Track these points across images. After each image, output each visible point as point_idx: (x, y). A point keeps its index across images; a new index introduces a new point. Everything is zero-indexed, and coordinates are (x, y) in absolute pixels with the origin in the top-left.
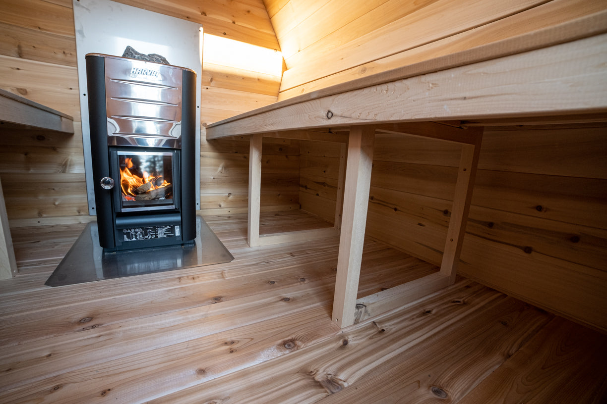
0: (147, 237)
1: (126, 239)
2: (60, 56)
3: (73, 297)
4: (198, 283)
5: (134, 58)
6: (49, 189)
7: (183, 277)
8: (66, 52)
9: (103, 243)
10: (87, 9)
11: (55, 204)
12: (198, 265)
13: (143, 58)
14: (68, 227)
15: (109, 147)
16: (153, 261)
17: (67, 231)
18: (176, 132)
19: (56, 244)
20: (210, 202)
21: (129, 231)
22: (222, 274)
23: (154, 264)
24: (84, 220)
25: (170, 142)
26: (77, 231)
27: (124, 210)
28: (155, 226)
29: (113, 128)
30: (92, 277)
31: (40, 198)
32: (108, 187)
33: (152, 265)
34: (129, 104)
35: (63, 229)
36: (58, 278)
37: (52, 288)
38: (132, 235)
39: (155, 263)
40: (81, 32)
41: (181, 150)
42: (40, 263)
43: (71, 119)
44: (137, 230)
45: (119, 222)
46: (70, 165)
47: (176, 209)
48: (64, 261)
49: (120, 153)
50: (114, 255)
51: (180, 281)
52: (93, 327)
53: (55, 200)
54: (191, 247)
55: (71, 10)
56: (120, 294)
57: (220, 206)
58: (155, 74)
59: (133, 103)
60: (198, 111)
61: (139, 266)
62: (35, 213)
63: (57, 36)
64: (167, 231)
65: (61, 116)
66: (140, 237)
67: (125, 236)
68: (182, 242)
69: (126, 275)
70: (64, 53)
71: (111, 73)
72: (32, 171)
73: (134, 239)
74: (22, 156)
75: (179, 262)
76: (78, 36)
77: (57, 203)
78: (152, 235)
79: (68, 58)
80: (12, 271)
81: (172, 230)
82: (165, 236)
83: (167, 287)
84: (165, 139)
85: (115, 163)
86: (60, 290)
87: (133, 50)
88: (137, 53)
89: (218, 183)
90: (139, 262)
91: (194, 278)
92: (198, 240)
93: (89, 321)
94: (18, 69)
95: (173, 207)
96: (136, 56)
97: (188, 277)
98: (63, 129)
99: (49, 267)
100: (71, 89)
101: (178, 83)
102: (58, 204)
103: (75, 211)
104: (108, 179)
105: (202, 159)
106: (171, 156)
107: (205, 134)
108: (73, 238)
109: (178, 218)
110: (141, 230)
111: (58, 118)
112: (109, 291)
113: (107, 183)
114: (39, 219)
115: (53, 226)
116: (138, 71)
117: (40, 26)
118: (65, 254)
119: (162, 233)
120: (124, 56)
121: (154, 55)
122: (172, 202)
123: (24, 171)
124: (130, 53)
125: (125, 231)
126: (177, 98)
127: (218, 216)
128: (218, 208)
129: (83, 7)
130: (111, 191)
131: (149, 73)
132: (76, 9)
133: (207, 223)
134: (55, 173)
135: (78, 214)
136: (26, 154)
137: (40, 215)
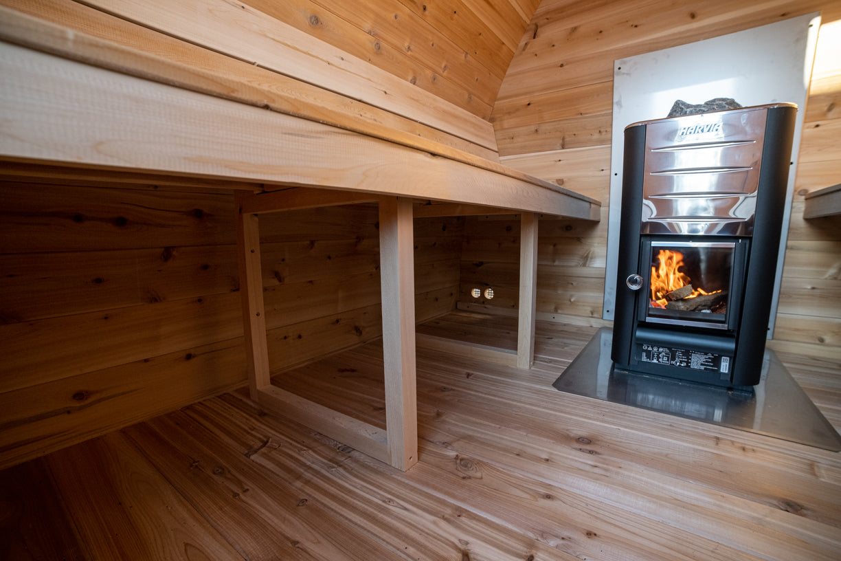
0: (674, 362)
1: (644, 359)
2: (596, 136)
3: (575, 408)
4: (750, 459)
5: (685, 114)
6: (568, 283)
7: (723, 439)
8: (602, 130)
9: (616, 356)
10: (627, 74)
11: (570, 301)
12: (752, 431)
13: (698, 110)
14: (579, 328)
15: (641, 236)
16: (676, 399)
17: (578, 333)
18: (746, 209)
19: (566, 345)
20: (797, 330)
21: (650, 349)
22: (812, 466)
23: (675, 404)
24: (596, 323)
25: (732, 227)
26: (587, 335)
27: (649, 320)
28: (688, 350)
29: (649, 212)
30: (592, 393)
31: (559, 292)
32: (635, 287)
33: (674, 404)
34: (671, 178)
35: (574, 330)
36: (565, 383)
37: (557, 391)
38: (653, 355)
39: (678, 403)
40: (619, 103)
41: (751, 239)
42: (551, 361)
43: (599, 204)
44: (661, 350)
45: (640, 334)
46: (592, 258)
47: (729, 330)
48: (571, 365)
49: (654, 244)
50: (625, 375)
51: (717, 444)
52: (591, 452)
53: (572, 296)
54: (746, 398)
55: (612, 83)
56: (626, 427)
57: (822, 340)
58: (716, 127)
59: (675, 175)
60: (792, 169)
61: (653, 399)
62: (553, 307)
63: (596, 116)
64: (707, 362)
65: (590, 203)
66: (664, 360)
67: (644, 354)
68: (729, 385)
69: (635, 404)
70: (600, 132)
71: (653, 142)
72: (557, 263)
73: (655, 361)
74: (552, 247)
75: (718, 414)
76: (615, 108)
77: (572, 300)
78: (681, 362)
79: (604, 136)
80: (530, 362)
81: (716, 362)
82: (703, 368)
83: (693, 443)
84: (723, 223)
85: (647, 256)
86: (565, 396)
87: (684, 104)
88: (689, 106)
89: (822, 297)
90: (654, 394)
91: (744, 449)
92: (760, 389)
93: (587, 443)
94: (560, 161)
95: (724, 327)
96: (688, 110)
97: (733, 442)
98: (591, 218)
99: (559, 368)
100: (603, 170)
101: (756, 132)
102: (574, 301)
103: (589, 312)
104: (637, 277)
105: (789, 253)
106: (731, 248)
107: (803, 209)
108: (582, 343)
109: (731, 345)
110: (668, 351)
111: (587, 205)
112: (613, 417)
113: (634, 282)
114: (555, 315)
115: (565, 325)
116: (689, 131)
117: (583, 112)
118: (574, 359)
119: (697, 362)
120: (671, 116)
121: (714, 100)
122: (724, 319)
123: (549, 263)
124: (680, 109)
125: (645, 347)
126: (752, 156)
127: (814, 359)
128: (818, 344)
129: (624, 74)
130: (637, 293)
131: (706, 130)
132: (616, 78)
133: (785, 365)
134: (576, 266)
135: (591, 315)
136: (555, 245)
137: (556, 310)
